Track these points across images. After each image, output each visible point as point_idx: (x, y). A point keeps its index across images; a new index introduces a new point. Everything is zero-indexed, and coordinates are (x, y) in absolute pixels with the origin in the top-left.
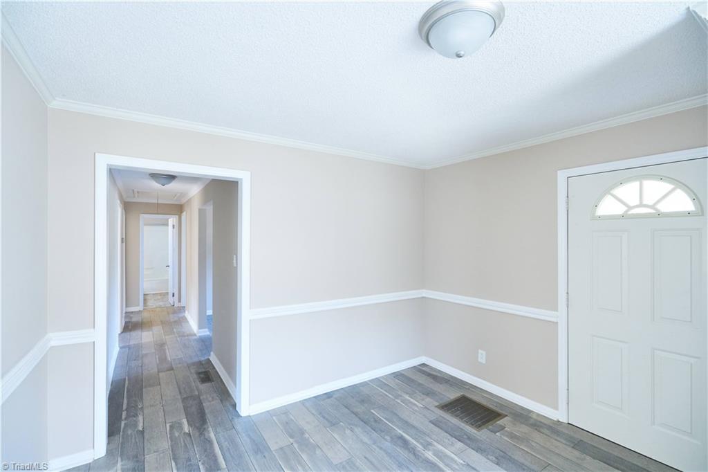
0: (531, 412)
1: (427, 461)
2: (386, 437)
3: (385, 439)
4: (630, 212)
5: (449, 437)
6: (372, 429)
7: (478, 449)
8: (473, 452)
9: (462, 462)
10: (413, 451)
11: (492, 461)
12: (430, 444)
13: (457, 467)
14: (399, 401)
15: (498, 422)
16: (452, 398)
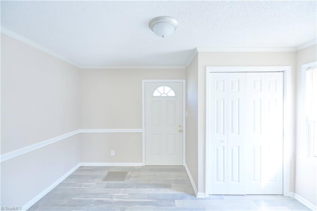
0: (134, 167)
1: (117, 202)
2: (91, 205)
3: (92, 206)
4: (162, 95)
5: (117, 189)
6: (81, 206)
7: (129, 187)
8: (128, 189)
9: (128, 194)
10: (108, 202)
11: (135, 188)
12: (112, 196)
13: (127, 197)
14: (83, 187)
15: (128, 175)
16: (105, 174)
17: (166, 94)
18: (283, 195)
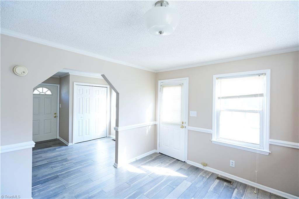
4: (41, 94)
17: (45, 93)
18: (106, 137)
